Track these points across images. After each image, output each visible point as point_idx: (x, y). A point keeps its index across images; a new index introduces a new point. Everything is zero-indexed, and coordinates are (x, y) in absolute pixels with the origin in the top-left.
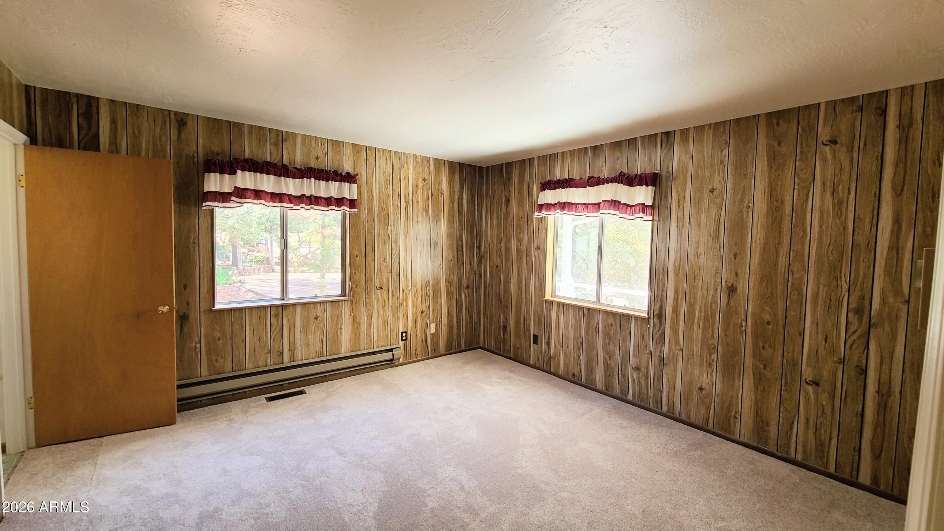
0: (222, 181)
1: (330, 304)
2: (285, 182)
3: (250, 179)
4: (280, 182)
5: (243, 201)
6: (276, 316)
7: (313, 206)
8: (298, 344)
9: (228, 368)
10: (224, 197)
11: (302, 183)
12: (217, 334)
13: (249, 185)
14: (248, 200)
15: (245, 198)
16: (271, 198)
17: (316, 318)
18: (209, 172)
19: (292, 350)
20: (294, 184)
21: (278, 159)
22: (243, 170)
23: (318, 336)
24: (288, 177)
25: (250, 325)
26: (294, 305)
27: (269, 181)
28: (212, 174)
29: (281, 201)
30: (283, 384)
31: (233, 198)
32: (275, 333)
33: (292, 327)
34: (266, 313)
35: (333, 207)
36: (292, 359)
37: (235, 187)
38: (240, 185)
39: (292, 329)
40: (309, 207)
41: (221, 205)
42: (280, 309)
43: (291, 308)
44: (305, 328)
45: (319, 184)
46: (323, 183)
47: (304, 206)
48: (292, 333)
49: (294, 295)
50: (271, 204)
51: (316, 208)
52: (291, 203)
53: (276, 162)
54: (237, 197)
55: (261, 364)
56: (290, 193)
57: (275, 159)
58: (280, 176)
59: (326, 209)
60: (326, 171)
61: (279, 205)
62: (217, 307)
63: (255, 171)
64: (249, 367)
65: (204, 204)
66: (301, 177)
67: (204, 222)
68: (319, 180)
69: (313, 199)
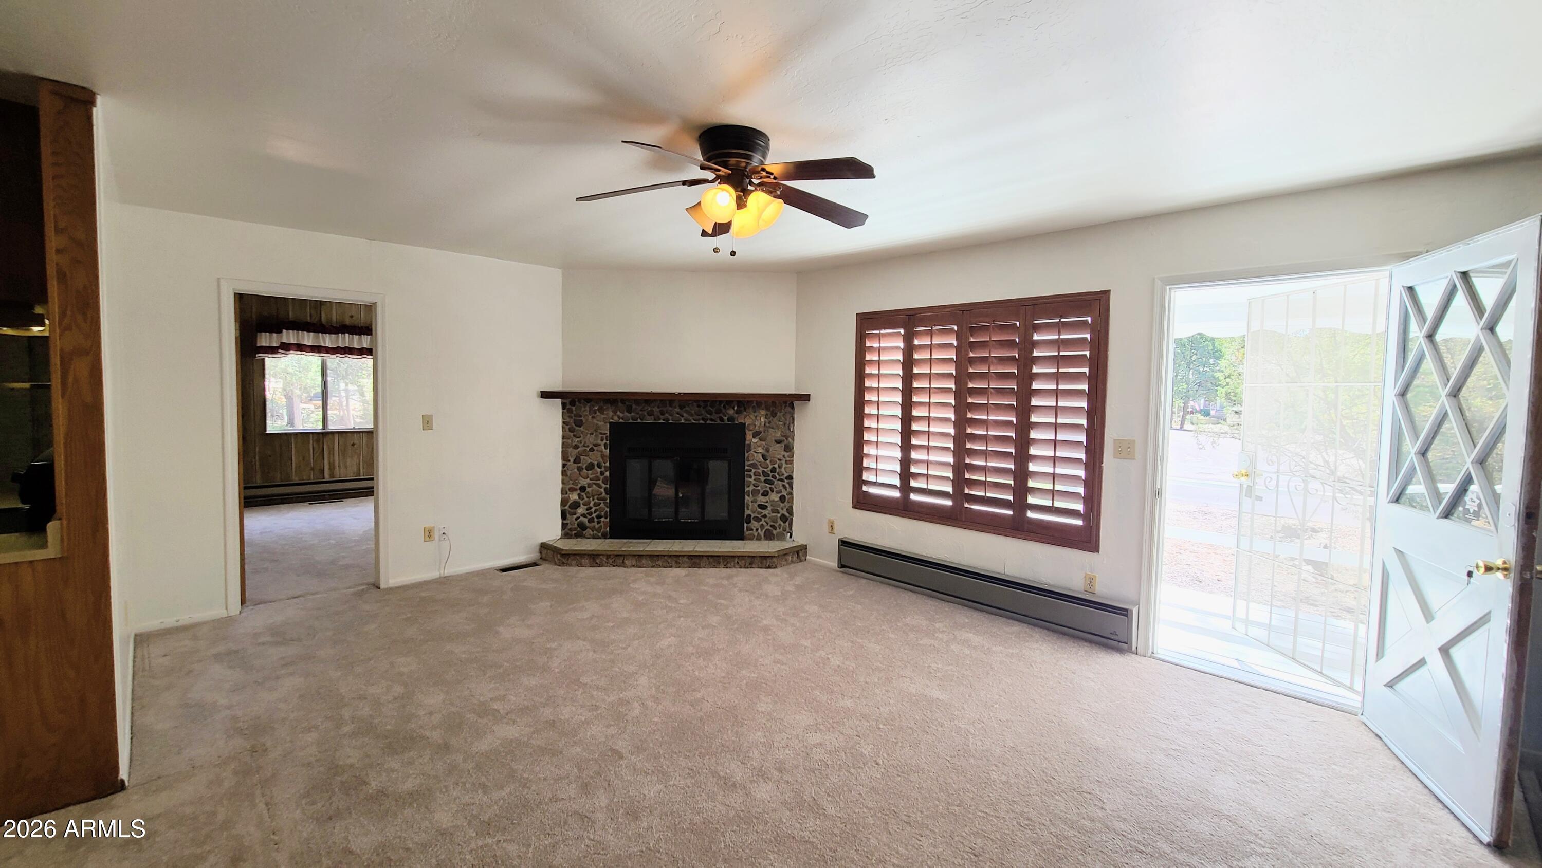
0: (271, 338)
1: (366, 434)
2: (323, 337)
3: (294, 335)
4: (318, 337)
5: (288, 352)
6: (318, 441)
7: (347, 355)
8: (337, 464)
9: (278, 478)
10: (272, 350)
11: (338, 337)
12: (269, 453)
13: (293, 341)
14: (291, 352)
15: (289, 350)
16: (311, 349)
17: (353, 445)
18: (261, 332)
19: (332, 468)
20: (330, 339)
21: (316, 320)
22: (288, 329)
23: (355, 459)
24: (326, 333)
25: (295, 447)
26: (333, 433)
27: (309, 336)
28: (263, 333)
29: (319, 352)
30: (324, 495)
31: (280, 351)
32: (317, 454)
33: (331, 451)
34: (309, 438)
35: (365, 356)
36: (332, 475)
37: (282, 343)
38: (285, 341)
39: (331, 452)
40: (343, 356)
41: (270, 355)
42: (321, 436)
43: (330, 436)
44: (343, 453)
45: (353, 338)
46: (356, 337)
47: (339, 355)
48: (331, 456)
49: (332, 427)
50: (311, 354)
51: (350, 356)
52: (327, 353)
53: (315, 322)
54: (282, 350)
55: (305, 478)
56: (327, 346)
57: (315, 320)
58: (318, 332)
59: (359, 357)
60: (358, 327)
61: (317, 354)
62: (267, 432)
63: (298, 330)
64: (295, 479)
65: (257, 355)
66: (337, 333)
67: (256, 367)
68: (352, 334)
69: (347, 350)
